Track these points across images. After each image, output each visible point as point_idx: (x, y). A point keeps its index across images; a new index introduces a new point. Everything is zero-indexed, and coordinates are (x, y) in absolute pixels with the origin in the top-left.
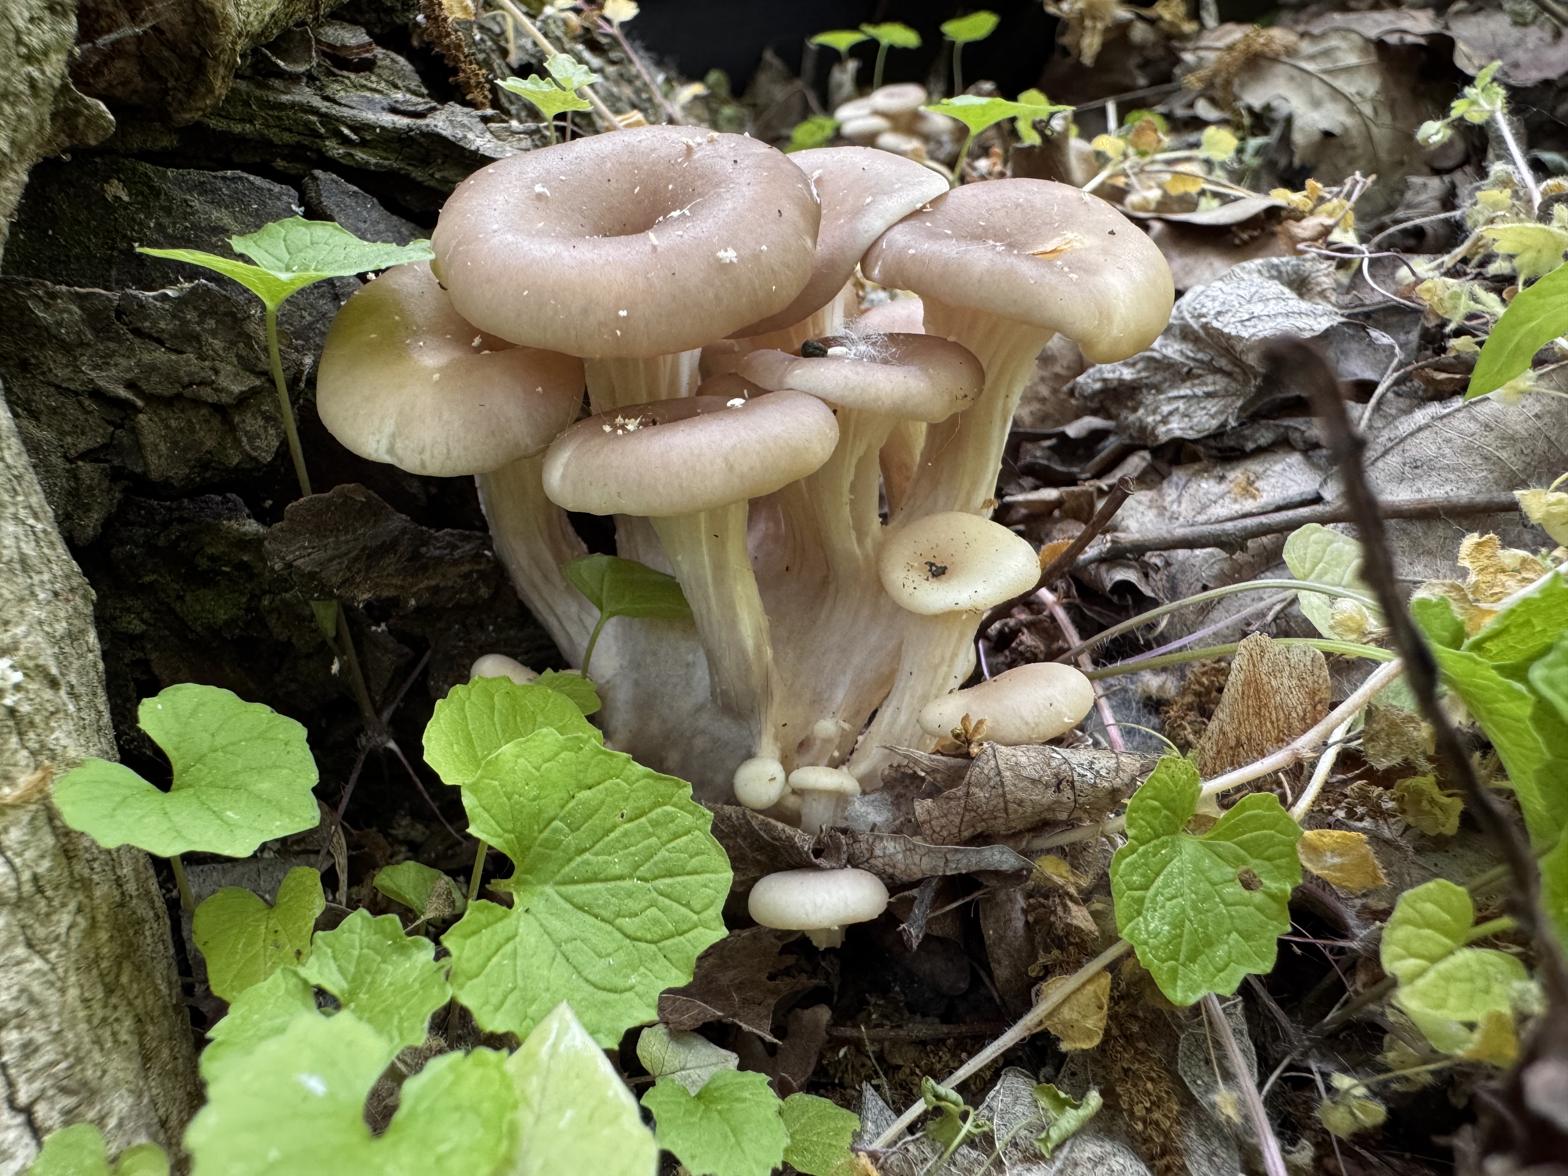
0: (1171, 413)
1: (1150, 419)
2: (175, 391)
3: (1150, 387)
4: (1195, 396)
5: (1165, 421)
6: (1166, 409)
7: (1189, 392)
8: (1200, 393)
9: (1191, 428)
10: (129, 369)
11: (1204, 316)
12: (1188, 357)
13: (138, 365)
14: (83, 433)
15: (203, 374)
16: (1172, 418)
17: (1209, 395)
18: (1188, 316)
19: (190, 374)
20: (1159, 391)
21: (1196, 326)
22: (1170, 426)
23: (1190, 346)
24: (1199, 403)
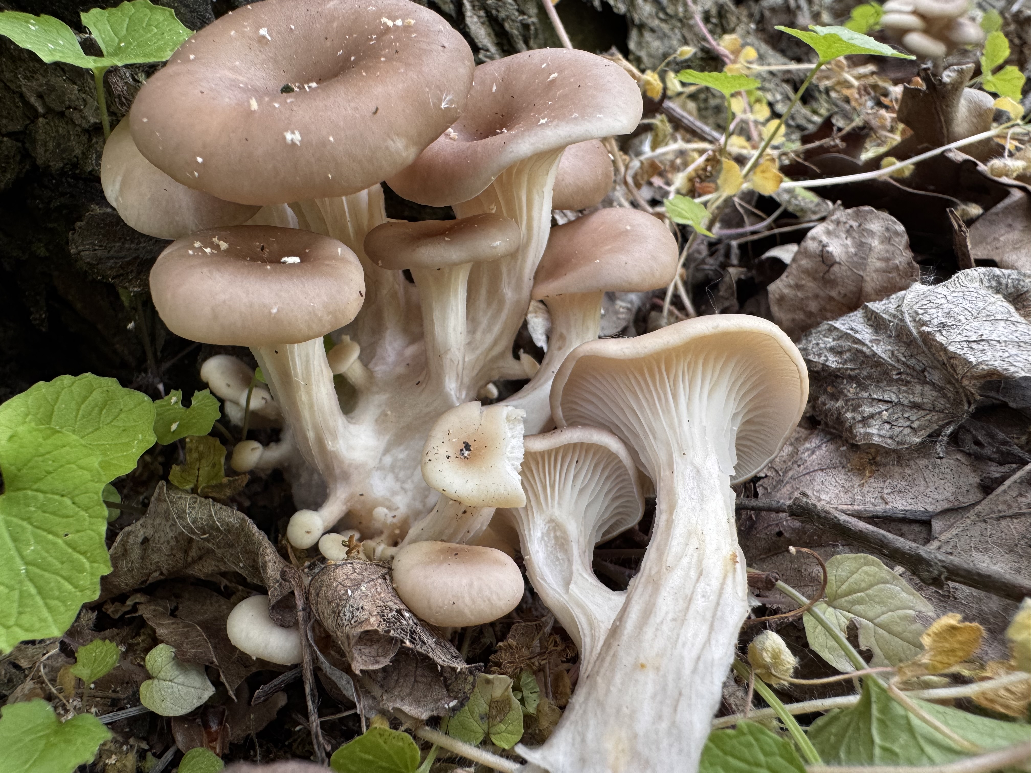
0: (872, 416)
1: (849, 415)
2: (60, 109)
3: (851, 378)
4: (899, 403)
5: (865, 421)
6: (867, 410)
7: (894, 398)
8: (906, 402)
9: (891, 437)
10: (41, 86)
11: (925, 324)
12: (898, 361)
13: (46, 84)
14: (12, 120)
15: (77, 103)
16: (872, 422)
17: (915, 406)
18: (908, 319)
19: (70, 100)
20: (862, 387)
21: (915, 332)
22: (869, 430)
23: (903, 350)
24: (903, 411)
